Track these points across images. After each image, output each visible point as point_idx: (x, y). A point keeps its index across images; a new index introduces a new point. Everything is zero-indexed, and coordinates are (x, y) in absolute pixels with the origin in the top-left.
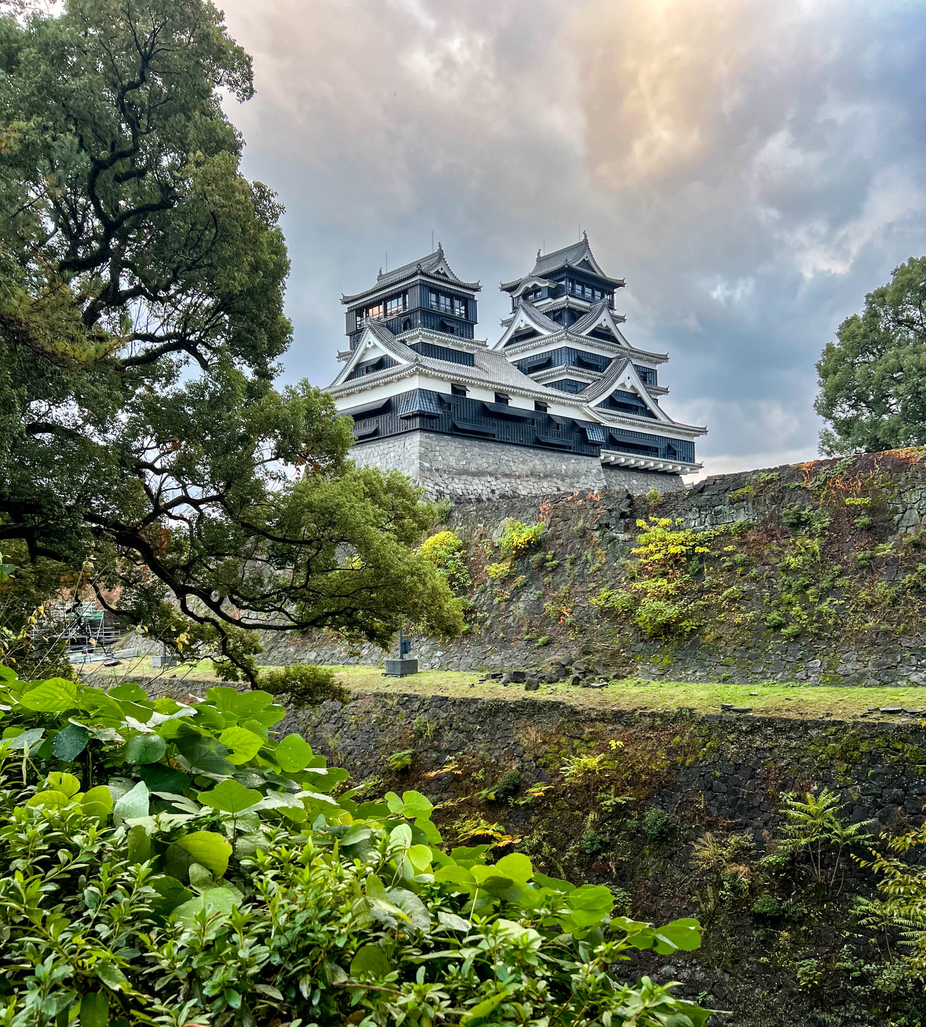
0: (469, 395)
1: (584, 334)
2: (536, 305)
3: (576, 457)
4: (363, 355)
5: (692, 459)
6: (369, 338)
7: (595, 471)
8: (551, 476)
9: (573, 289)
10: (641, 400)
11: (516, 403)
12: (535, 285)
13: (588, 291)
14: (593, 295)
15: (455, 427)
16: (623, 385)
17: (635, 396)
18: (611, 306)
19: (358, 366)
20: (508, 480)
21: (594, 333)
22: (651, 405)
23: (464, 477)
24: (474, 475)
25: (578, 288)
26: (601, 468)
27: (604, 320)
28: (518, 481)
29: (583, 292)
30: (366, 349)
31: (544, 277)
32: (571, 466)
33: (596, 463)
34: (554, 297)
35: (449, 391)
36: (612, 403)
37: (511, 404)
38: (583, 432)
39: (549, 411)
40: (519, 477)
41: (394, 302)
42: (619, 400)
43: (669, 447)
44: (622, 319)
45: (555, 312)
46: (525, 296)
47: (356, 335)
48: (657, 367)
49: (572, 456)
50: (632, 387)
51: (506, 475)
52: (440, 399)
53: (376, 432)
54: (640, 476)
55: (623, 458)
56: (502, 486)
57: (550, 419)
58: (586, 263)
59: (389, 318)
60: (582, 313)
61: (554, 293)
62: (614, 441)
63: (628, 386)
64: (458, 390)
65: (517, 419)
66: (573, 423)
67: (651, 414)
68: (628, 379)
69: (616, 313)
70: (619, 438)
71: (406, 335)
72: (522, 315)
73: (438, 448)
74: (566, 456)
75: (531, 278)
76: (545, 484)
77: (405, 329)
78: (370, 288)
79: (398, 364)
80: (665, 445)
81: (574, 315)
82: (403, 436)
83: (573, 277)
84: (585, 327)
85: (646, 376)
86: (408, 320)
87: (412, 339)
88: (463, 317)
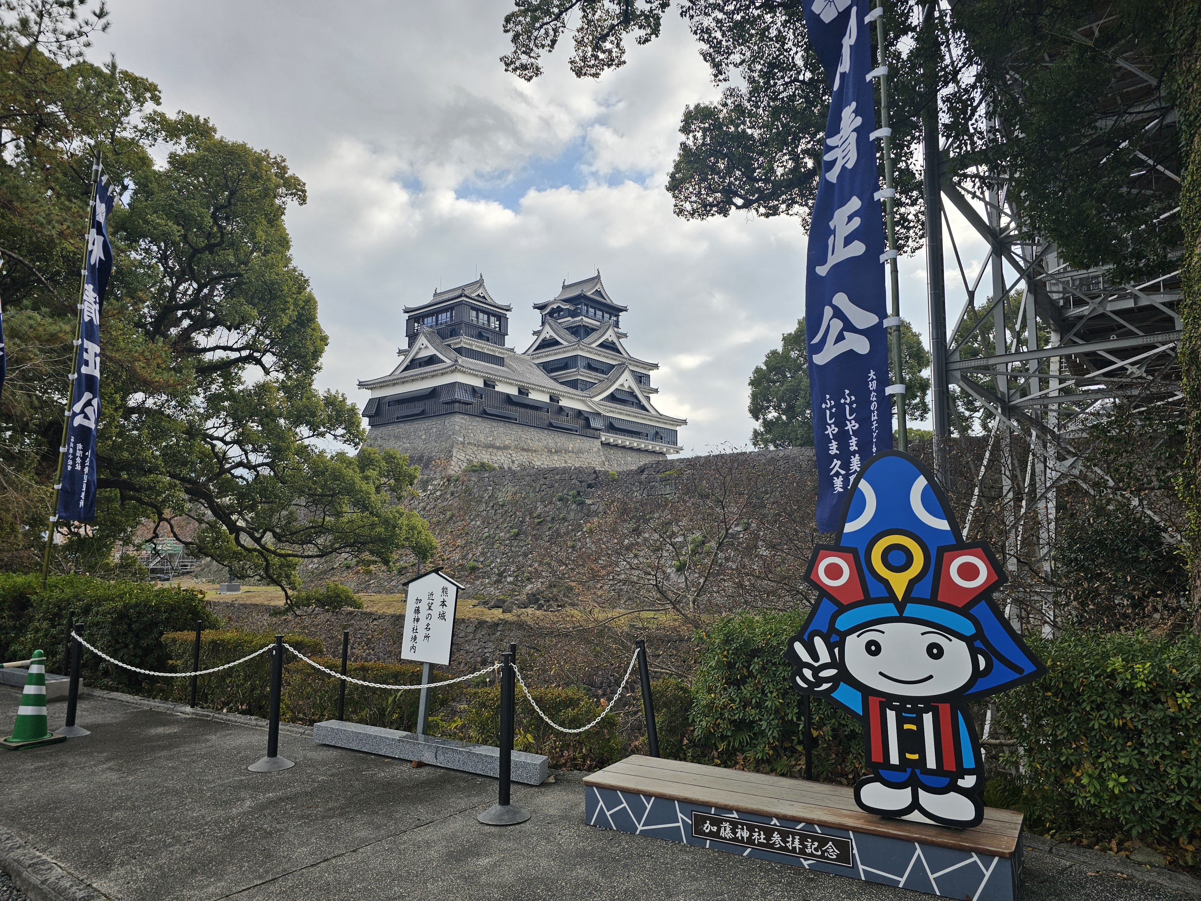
0: (497, 389)
1: (594, 345)
2: (559, 321)
3: (581, 438)
4: (417, 353)
5: (675, 443)
6: (422, 340)
7: (595, 449)
8: (561, 452)
9: (587, 311)
10: (636, 397)
11: (534, 396)
12: (559, 307)
13: (599, 313)
14: (603, 317)
15: (485, 412)
16: (622, 385)
17: (632, 393)
18: (617, 324)
19: (412, 361)
20: (525, 453)
21: (601, 345)
22: (644, 402)
23: (490, 450)
24: (498, 448)
25: (591, 310)
26: (600, 447)
27: (610, 335)
28: (534, 455)
29: (595, 314)
30: (420, 349)
31: (566, 301)
32: (577, 445)
33: (597, 443)
34: (573, 317)
35: (481, 385)
36: (612, 398)
37: (530, 396)
38: (587, 420)
39: (561, 403)
40: (535, 451)
41: (444, 315)
42: (618, 396)
43: (657, 433)
44: (625, 335)
45: (572, 328)
46: (551, 314)
47: (412, 337)
48: (651, 373)
49: (578, 437)
50: (630, 387)
51: (523, 450)
52: (474, 390)
53: (423, 413)
54: (634, 454)
55: (620, 439)
56: (521, 458)
57: (561, 409)
58: (598, 293)
59: (439, 327)
60: (593, 330)
61: (573, 314)
62: (612, 427)
63: (626, 386)
64: (489, 384)
65: (535, 407)
66: (580, 413)
67: (644, 408)
68: (626, 381)
69: (620, 331)
70: (617, 425)
71: (452, 341)
72: (547, 328)
73: (470, 427)
74: (574, 436)
75: (555, 300)
76: (556, 458)
77: (451, 336)
78: (426, 303)
79: (444, 362)
80: (653, 432)
81: (589, 331)
82: (443, 417)
83: (587, 303)
84: (594, 341)
85: (642, 379)
86: (454, 329)
87: (456, 344)
88: (497, 329)
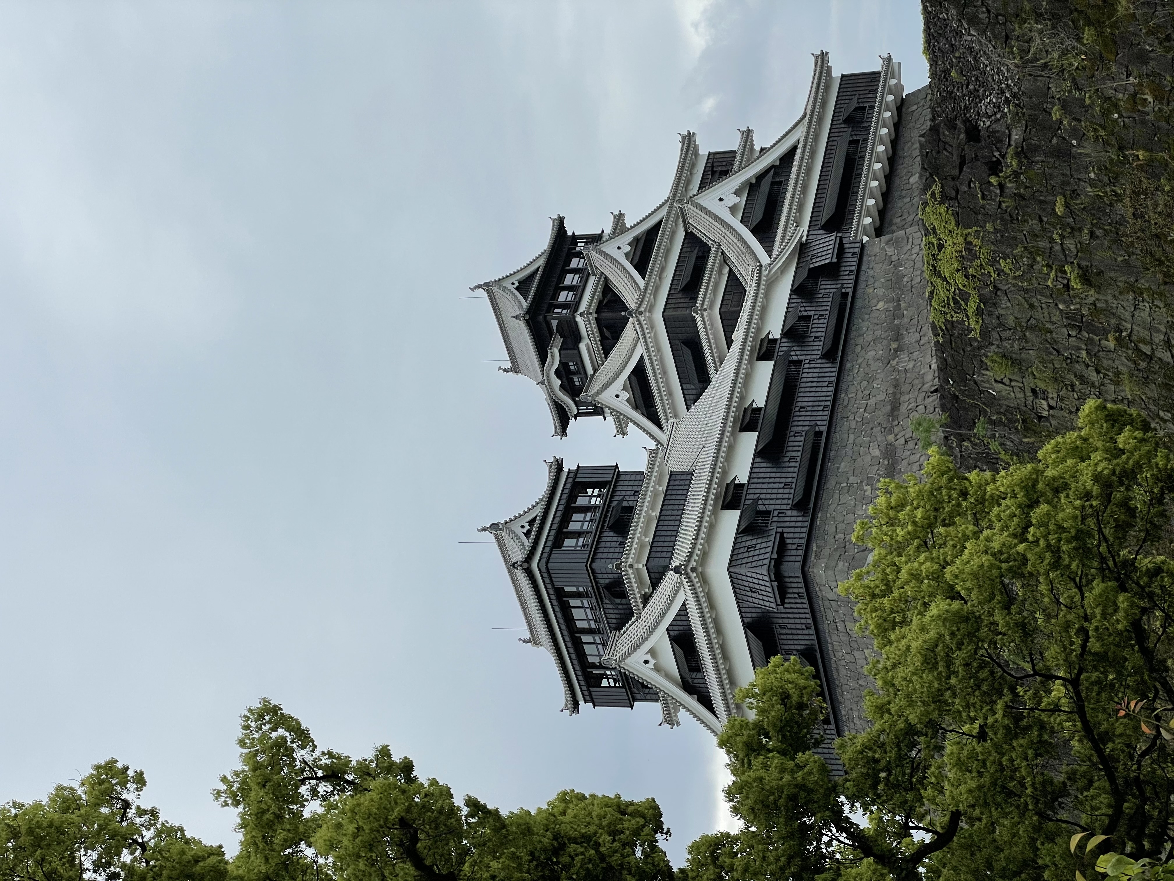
0: (743, 478)
1: (641, 283)
2: (590, 371)
3: (861, 285)
4: (668, 676)
5: (874, 77)
6: (638, 662)
7: (890, 251)
8: (898, 328)
9: (565, 305)
10: (760, 177)
11: (758, 394)
12: (558, 373)
13: (570, 279)
14: (576, 271)
15: (801, 506)
16: (733, 210)
17: (754, 187)
18: (595, 239)
19: (686, 687)
20: (903, 409)
21: (641, 266)
22: (771, 159)
25: (563, 296)
26: (884, 238)
27: (619, 250)
28: (905, 388)
29: (569, 288)
30: (657, 669)
31: (543, 357)
32: (880, 292)
33: (876, 248)
34: (577, 338)
35: (735, 515)
37: (760, 403)
38: (816, 273)
39: (776, 334)
40: (896, 386)
41: (577, 614)
42: (758, 216)
43: (849, 120)
44: (619, 218)
45: (603, 338)
46: (573, 391)
47: (632, 691)
48: (704, 151)
49: (860, 292)
50: (737, 193)
51: (894, 413)
52: (747, 531)
55: (867, 202)
57: (789, 333)
58: (523, 286)
59: (604, 625)
60: (606, 289)
61: (572, 339)
63: (735, 199)
64: (733, 497)
65: (786, 390)
66: (798, 291)
67: (788, 157)
68: (724, 201)
69: (608, 231)
71: (634, 593)
72: (608, 399)
73: (840, 537)
74: (859, 302)
76: (912, 337)
77: (623, 593)
79: (684, 607)
80: (845, 129)
81: (609, 302)
82: (820, 604)
83: (545, 306)
85: (718, 170)
86: (608, 588)
87: (640, 582)
88: (605, 489)
